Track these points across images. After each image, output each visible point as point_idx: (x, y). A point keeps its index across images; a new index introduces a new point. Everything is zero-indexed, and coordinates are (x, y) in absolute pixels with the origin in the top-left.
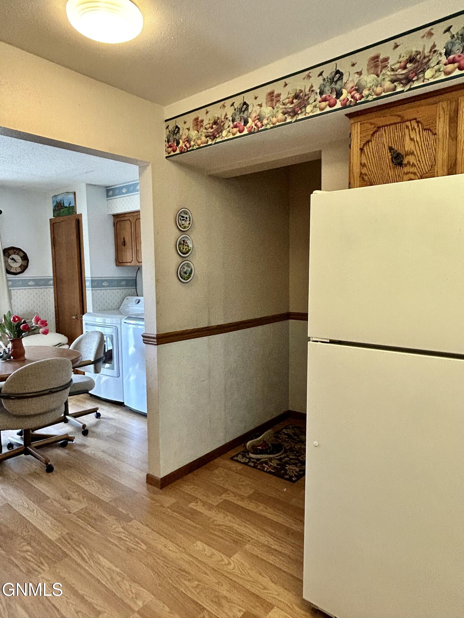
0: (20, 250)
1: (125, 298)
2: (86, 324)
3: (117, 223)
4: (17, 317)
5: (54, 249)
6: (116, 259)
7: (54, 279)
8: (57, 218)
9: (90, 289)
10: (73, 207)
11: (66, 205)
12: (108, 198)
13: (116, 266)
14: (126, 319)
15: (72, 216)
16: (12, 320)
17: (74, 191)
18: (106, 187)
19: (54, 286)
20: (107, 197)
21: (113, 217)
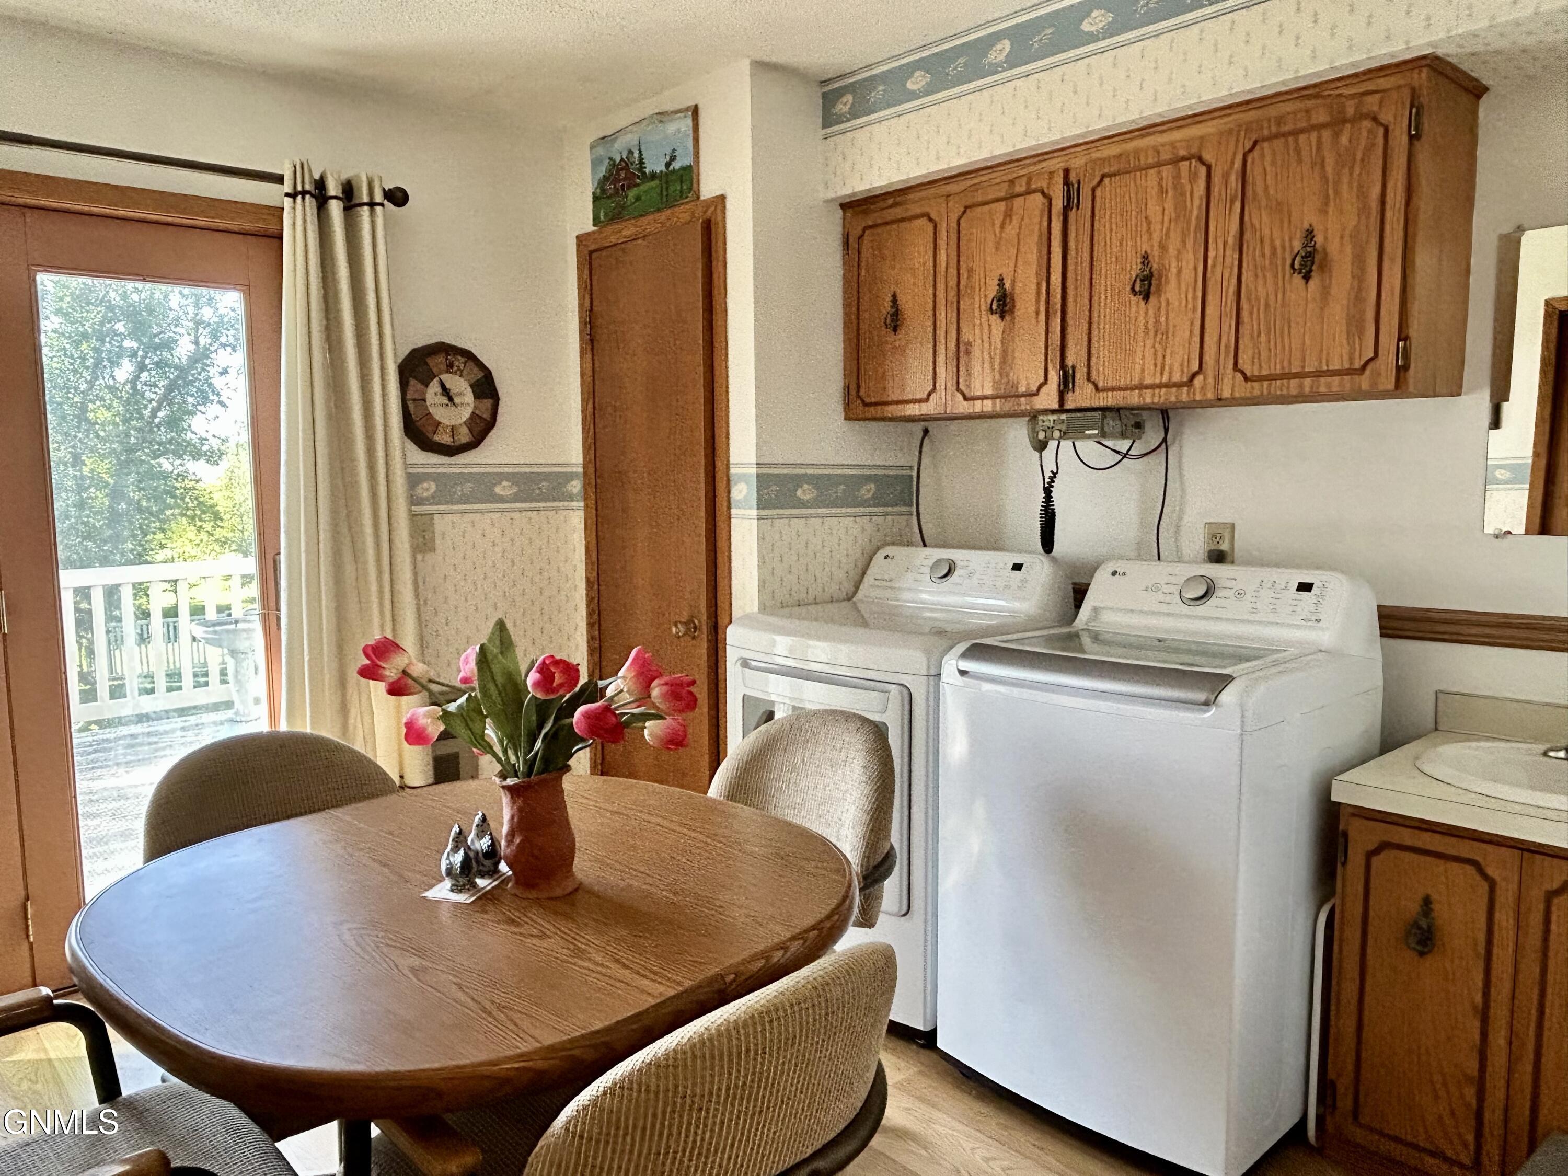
0: (469, 356)
1: (878, 549)
2: (745, 663)
3: (861, 237)
4: (557, 663)
5: (589, 356)
6: (847, 389)
7: (585, 474)
8: (610, 229)
9: (754, 512)
10: (688, 169)
11: (655, 165)
12: (829, 130)
13: (850, 416)
14: (965, 655)
15: (682, 213)
16: (537, 684)
17: (691, 103)
18: (824, 82)
19: (586, 499)
20: (824, 126)
21: (840, 212)
